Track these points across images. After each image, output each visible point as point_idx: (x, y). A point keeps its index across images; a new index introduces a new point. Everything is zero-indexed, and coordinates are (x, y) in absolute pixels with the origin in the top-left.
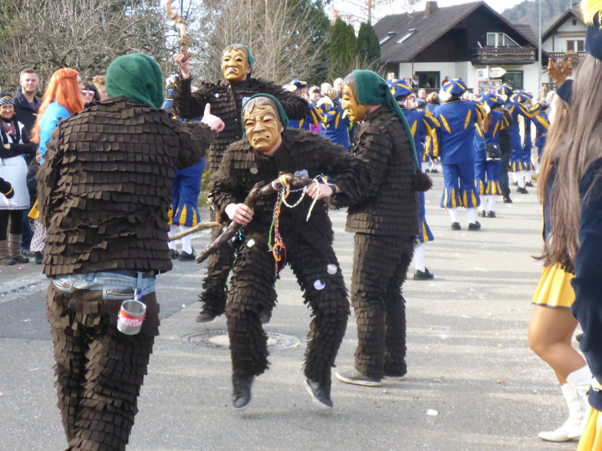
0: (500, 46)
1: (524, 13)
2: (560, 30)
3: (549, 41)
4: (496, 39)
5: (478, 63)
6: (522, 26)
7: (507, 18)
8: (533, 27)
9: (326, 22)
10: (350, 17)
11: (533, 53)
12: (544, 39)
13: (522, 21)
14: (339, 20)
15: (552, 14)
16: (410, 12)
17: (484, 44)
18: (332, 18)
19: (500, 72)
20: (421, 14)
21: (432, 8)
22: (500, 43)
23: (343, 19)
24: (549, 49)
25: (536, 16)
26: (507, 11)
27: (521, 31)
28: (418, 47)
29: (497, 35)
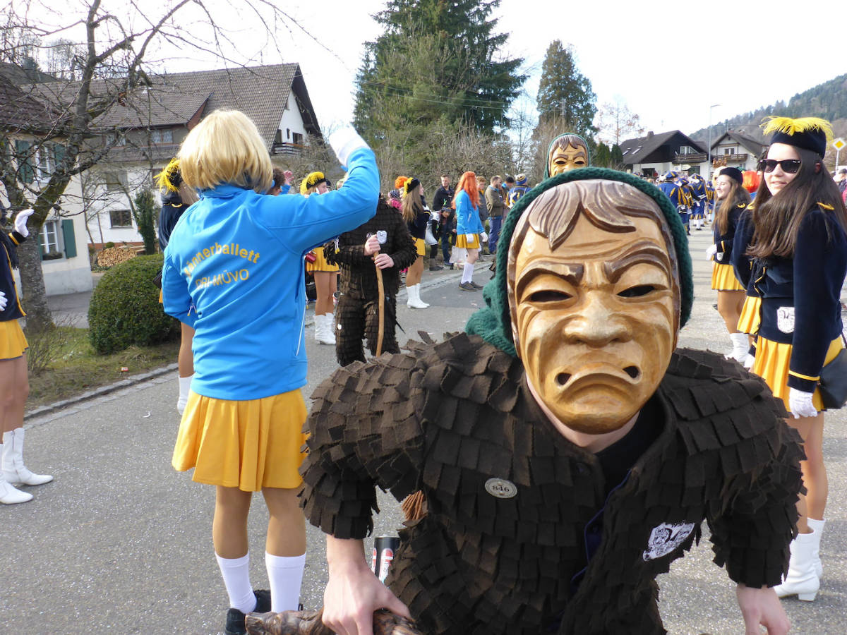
0: (688, 154)
1: (701, 135)
2: (721, 143)
3: (715, 149)
4: (685, 150)
5: (675, 163)
6: (700, 142)
7: (691, 138)
8: (706, 142)
9: (595, 144)
10: (607, 141)
11: (705, 156)
12: (712, 148)
13: (700, 139)
14: (601, 143)
15: (716, 135)
16: (639, 137)
17: (679, 153)
18: (598, 142)
19: (688, 167)
20: (645, 138)
21: (651, 134)
22: (688, 152)
23: (604, 143)
24: (714, 154)
25: (708, 136)
26: (691, 135)
27: (699, 145)
28: (644, 156)
29: (686, 148)
